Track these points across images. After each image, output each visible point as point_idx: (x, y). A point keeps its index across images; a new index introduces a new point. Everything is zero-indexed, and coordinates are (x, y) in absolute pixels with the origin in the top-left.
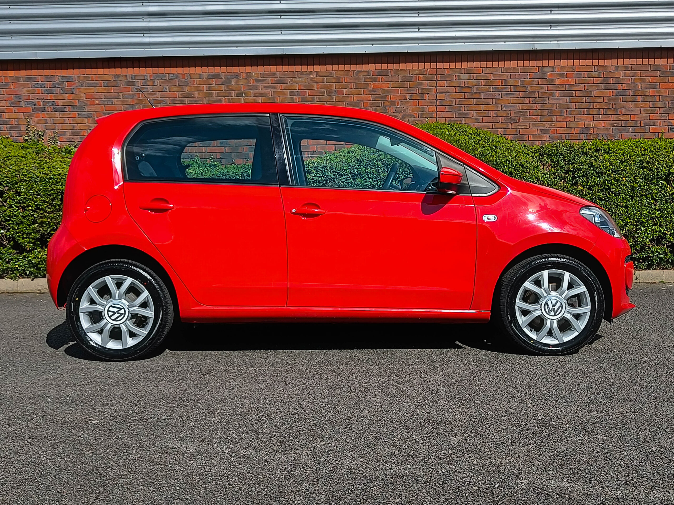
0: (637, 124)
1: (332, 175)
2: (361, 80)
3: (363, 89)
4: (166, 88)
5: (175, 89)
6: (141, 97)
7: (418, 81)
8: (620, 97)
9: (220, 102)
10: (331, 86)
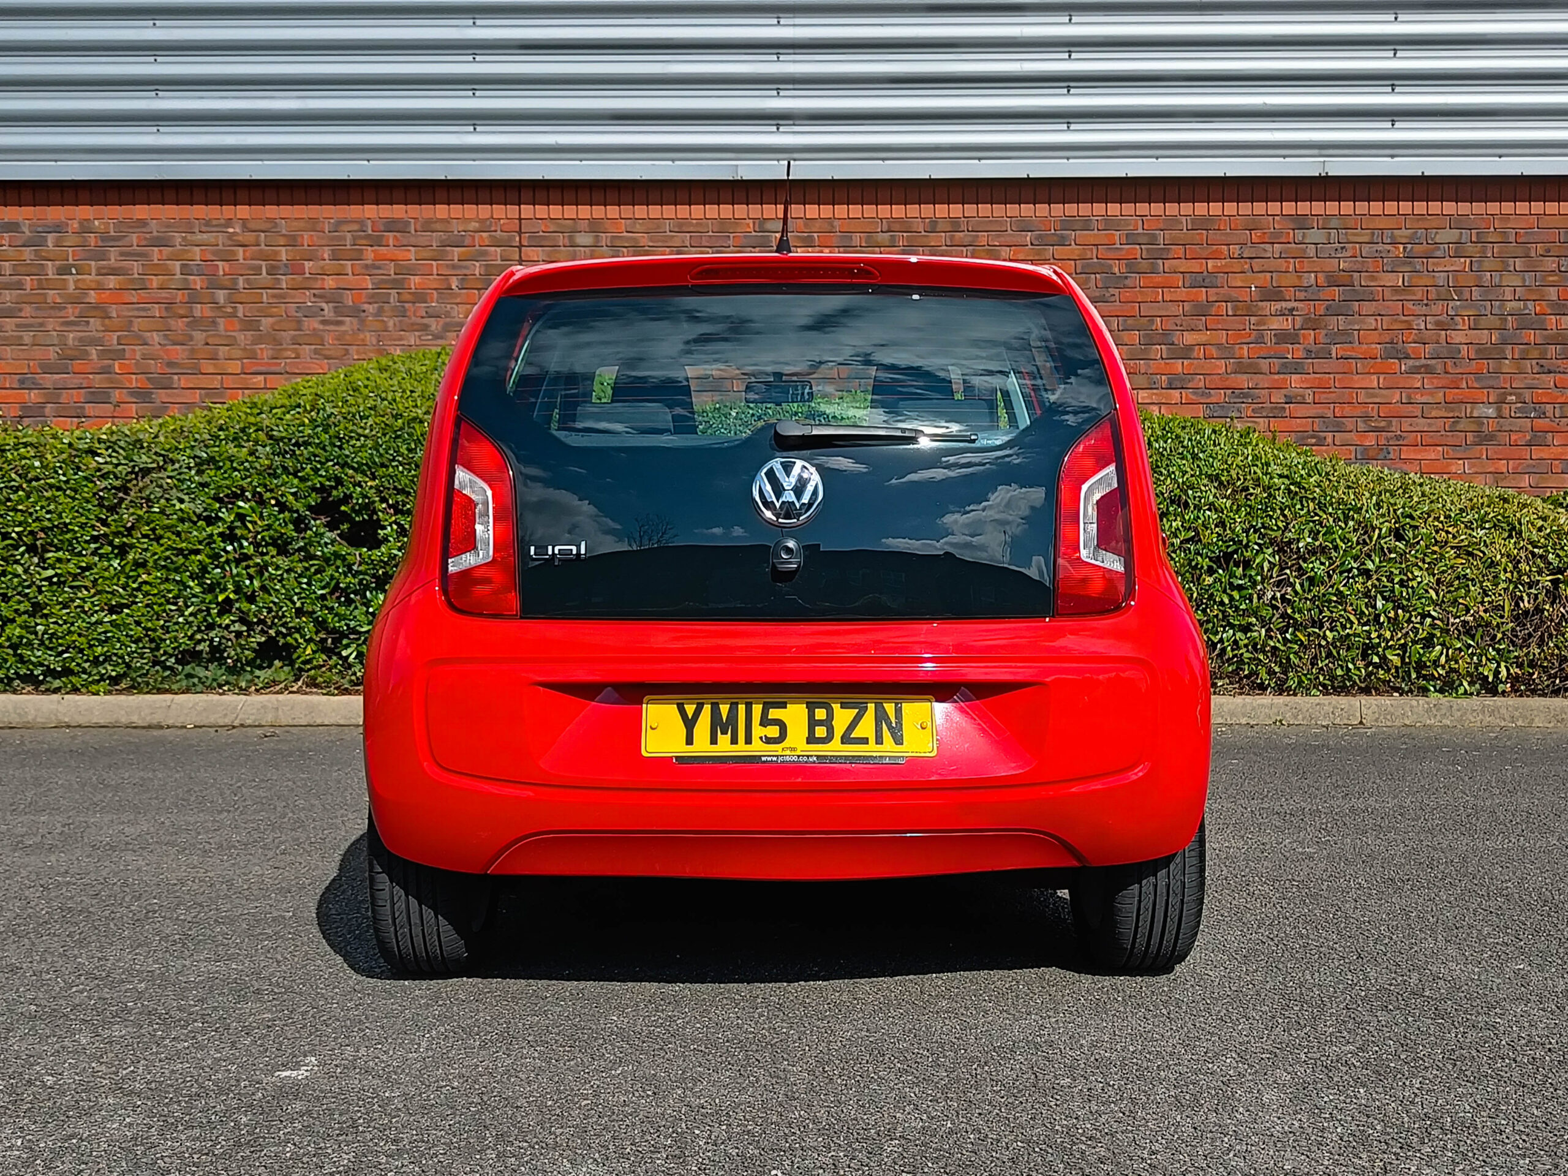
2: (346, 240)
3: (350, 263)
7: (477, 247)
9: (19, 286)
10: (277, 253)
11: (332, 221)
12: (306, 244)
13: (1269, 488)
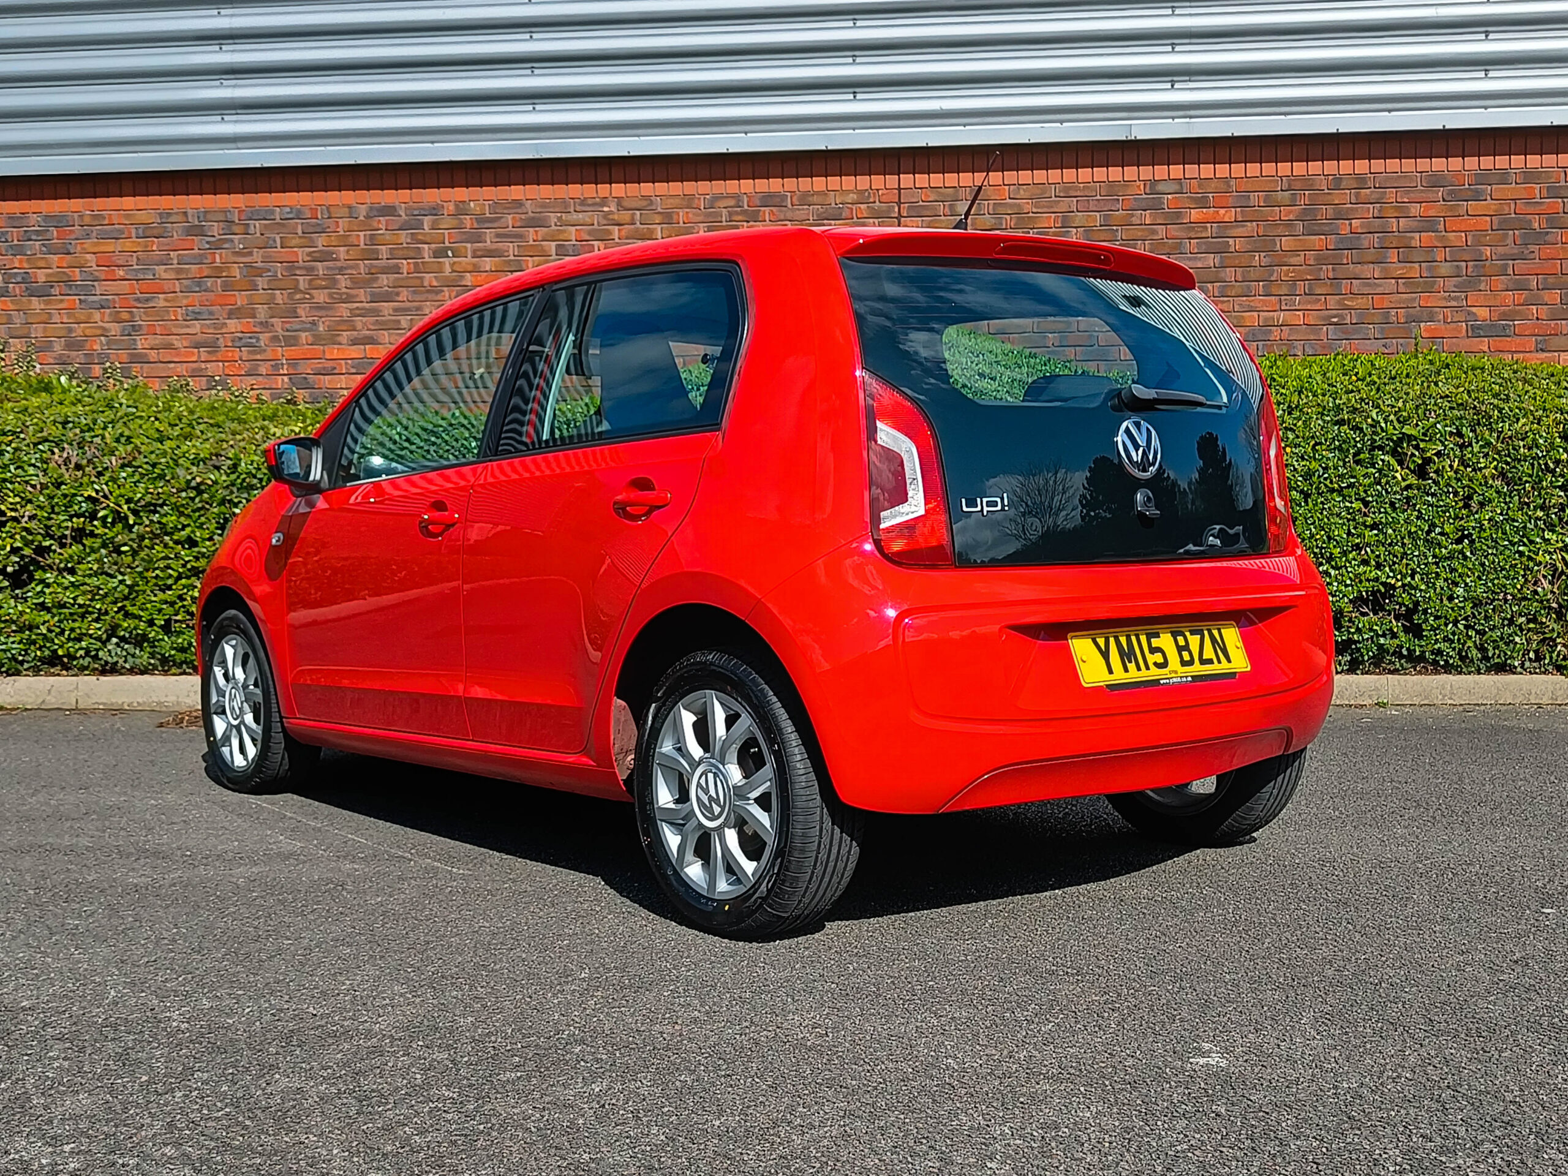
0: (1387, 318)
2: (722, 217)
4: (275, 241)
5: (294, 242)
6: (218, 260)
7: (855, 219)
8: (1346, 251)
9: (397, 270)
10: (652, 231)
11: (707, 197)
12: (681, 222)
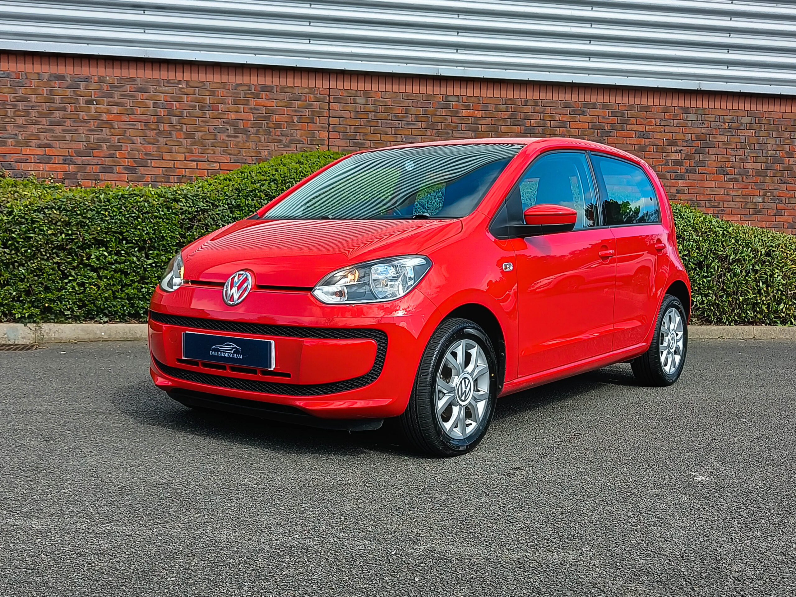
1: (205, 205)
2: (241, 95)
3: (242, 106)
5: (5, 90)
7: (307, 102)
8: (528, 134)
9: (65, 109)
10: (204, 99)
11: (234, 84)
12: (220, 96)
13: (715, 232)
